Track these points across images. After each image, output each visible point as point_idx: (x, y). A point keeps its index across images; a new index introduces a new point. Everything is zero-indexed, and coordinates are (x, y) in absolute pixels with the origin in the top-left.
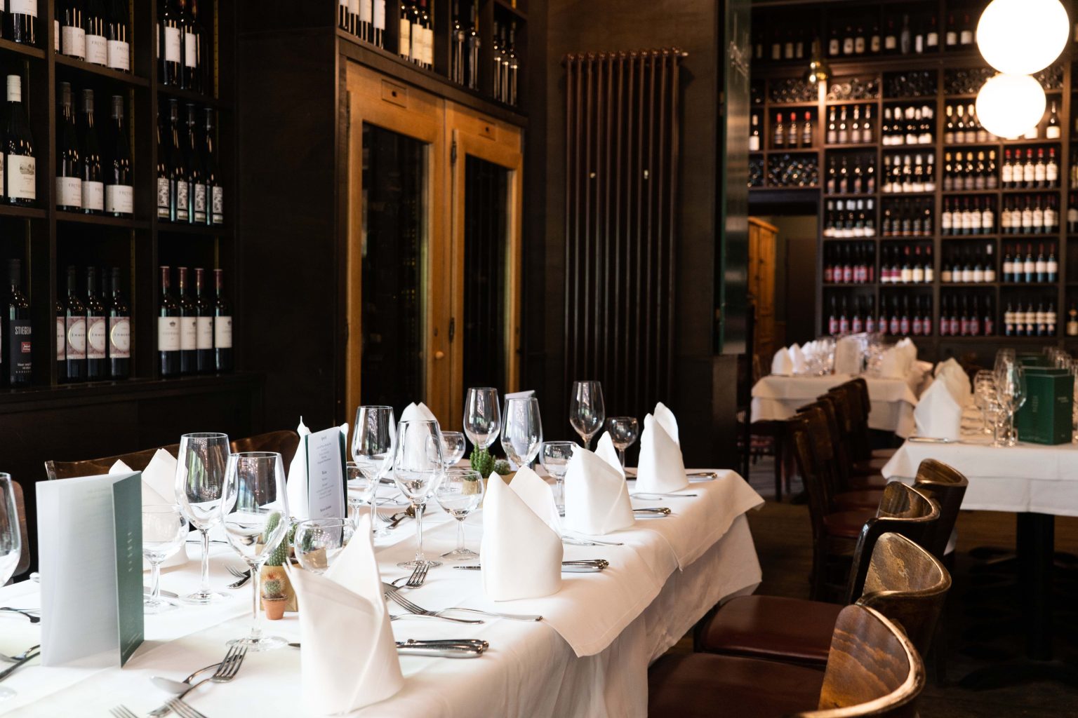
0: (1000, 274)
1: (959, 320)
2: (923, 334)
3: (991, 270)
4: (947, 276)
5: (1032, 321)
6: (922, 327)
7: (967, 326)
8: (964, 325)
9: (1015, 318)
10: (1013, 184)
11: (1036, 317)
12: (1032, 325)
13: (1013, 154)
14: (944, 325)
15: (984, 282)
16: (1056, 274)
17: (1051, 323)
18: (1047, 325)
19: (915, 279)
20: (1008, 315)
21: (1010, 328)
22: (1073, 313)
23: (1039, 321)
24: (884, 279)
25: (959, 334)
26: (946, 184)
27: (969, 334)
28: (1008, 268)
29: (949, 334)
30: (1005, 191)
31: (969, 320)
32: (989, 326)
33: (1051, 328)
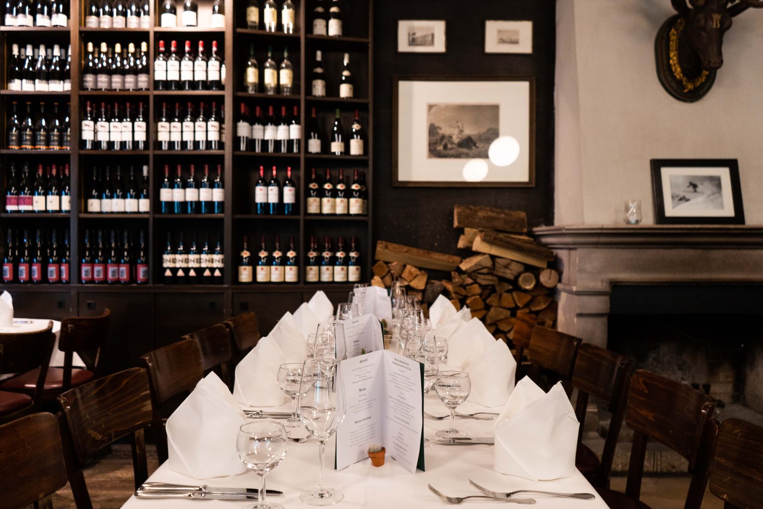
1: (105, 263)
2: (59, 281)
3: (146, 197)
4: (94, 205)
5: (196, 265)
6: (60, 272)
7: (114, 272)
8: (111, 269)
9: (174, 261)
10: (167, 84)
11: (200, 259)
12: (195, 269)
13: (168, 46)
14: (85, 268)
15: (139, 212)
16: (221, 204)
17: (217, 268)
18: (212, 270)
19: (50, 208)
20: (166, 257)
21: (168, 273)
22: (245, 254)
23: (203, 265)
24: (9, 208)
25: (105, 281)
26: (86, 81)
27: (118, 281)
28: (166, 195)
29: (92, 281)
30: (156, 92)
31: (118, 263)
32: (141, 271)
33: (217, 273)
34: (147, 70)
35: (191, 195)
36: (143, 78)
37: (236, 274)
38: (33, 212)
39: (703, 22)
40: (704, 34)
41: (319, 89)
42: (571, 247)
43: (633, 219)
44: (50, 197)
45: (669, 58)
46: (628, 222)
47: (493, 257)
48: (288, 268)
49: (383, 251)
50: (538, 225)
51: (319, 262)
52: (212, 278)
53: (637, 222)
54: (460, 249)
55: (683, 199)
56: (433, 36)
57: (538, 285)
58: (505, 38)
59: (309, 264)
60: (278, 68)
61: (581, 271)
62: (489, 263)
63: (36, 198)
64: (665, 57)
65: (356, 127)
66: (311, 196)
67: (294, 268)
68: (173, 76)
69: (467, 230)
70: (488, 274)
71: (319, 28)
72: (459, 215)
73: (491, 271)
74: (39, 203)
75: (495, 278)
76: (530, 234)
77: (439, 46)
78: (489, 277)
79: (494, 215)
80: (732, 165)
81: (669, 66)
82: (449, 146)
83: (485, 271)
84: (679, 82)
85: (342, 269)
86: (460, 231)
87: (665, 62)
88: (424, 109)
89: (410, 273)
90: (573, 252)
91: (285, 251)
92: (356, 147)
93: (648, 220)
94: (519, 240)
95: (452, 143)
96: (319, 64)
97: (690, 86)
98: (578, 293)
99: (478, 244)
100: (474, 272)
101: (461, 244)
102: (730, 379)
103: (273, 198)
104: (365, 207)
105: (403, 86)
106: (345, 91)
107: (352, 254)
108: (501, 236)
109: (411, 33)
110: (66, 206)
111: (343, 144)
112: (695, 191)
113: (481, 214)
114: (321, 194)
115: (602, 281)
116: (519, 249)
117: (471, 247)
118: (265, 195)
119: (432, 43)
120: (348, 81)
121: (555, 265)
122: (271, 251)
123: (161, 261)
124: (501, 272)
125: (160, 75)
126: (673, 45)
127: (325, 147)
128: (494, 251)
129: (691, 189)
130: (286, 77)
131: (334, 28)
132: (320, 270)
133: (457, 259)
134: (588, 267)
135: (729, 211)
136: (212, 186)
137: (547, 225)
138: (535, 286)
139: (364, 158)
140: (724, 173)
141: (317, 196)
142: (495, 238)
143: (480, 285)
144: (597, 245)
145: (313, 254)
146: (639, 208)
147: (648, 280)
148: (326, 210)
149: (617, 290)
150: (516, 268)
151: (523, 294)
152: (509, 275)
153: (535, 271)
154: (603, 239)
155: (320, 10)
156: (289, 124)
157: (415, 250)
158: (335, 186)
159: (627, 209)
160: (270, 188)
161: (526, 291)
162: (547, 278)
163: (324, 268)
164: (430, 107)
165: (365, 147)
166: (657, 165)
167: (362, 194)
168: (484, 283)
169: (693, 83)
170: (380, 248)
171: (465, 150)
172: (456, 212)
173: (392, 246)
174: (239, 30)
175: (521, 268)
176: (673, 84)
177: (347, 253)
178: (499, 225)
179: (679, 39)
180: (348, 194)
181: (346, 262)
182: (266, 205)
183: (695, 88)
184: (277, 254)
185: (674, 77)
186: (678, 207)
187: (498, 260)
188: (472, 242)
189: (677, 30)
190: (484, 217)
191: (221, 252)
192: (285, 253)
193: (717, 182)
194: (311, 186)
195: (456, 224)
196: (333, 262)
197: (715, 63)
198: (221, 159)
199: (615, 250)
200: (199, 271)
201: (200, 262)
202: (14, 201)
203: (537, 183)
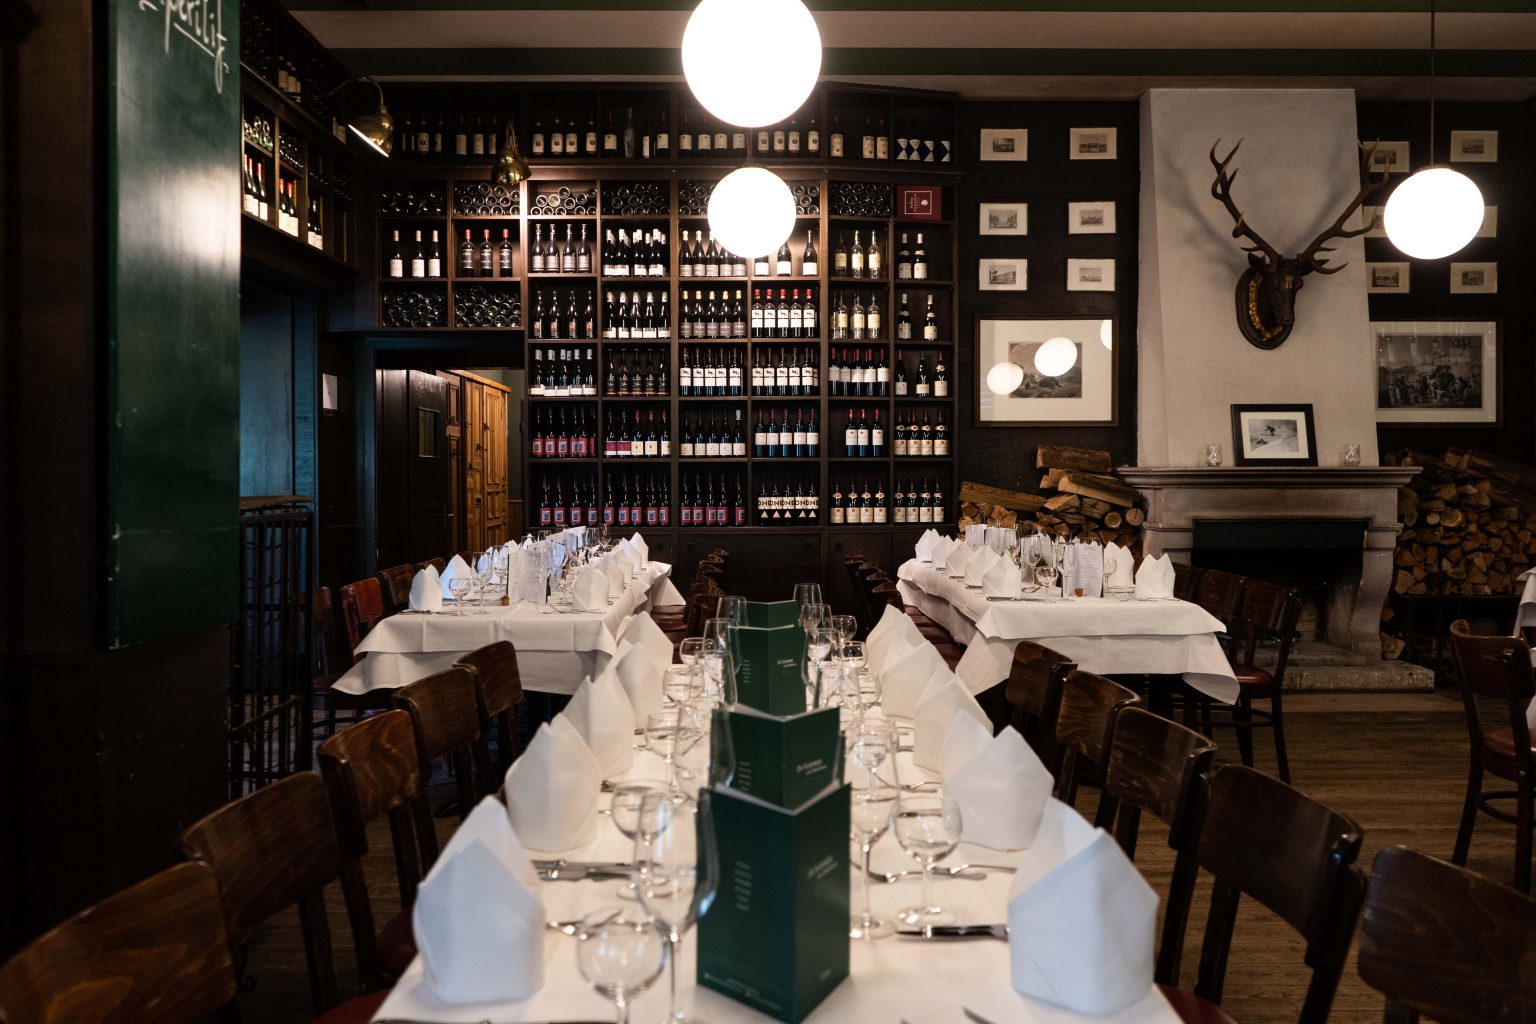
0: (752, 448)
1: (703, 506)
2: (659, 524)
3: (741, 441)
4: (687, 449)
5: (791, 507)
6: (658, 515)
7: (713, 514)
8: (710, 512)
9: (770, 503)
10: (764, 331)
11: (795, 501)
12: (790, 511)
13: (763, 294)
14: (685, 512)
15: (733, 456)
16: (817, 447)
17: (812, 509)
18: (808, 512)
19: (648, 452)
20: (761, 499)
21: (765, 515)
22: (838, 496)
23: (798, 507)
24: (609, 453)
25: (704, 523)
26: (684, 329)
27: (716, 524)
28: (761, 439)
29: (691, 524)
30: (755, 340)
31: (716, 506)
32: (740, 513)
33: (812, 515)
34: (745, 318)
35: (785, 438)
36: (739, 326)
37: (829, 515)
38: (631, 456)
39: (1276, 282)
40: (1278, 293)
41: (905, 331)
42: (1156, 488)
43: (1214, 461)
44: (648, 443)
45: (1249, 309)
46: (1210, 465)
47: (1080, 497)
48: (877, 510)
49: (968, 492)
50: (1120, 465)
51: (906, 503)
52: (807, 520)
53: (1218, 464)
54: (1043, 489)
55: (1262, 442)
56: (1014, 273)
57: (1125, 523)
58: (1087, 275)
59: (896, 505)
60: (866, 314)
61: (1167, 509)
62: (1077, 503)
63: (634, 444)
64: (1244, 307)
65: (940, 368)
66: (898, 438)
67: (884, 509)
68: (770, 324)
69: (1052, 470)
70: (1076, 513)
71: (905, 272)
72: (1044, 455)
73: (1079, 511)
74: (637, 448)
75: (1082, 518)
76: (1114, 474)
77: (1021, 284)
78: (1077, 517)
79: (1078, 455)
80: (1307, 409)
81: (1249, 316)
82: (1032, 385)
83: (1073, 510)
84: (1258, 331)
85: (929, 510)
86: (1045, 471)
87: (1245, 311)
88: (1006, 347)
89: (1000, 513)
90: (1158, 492)
91: (873, 493)
92: (940, 388)
93: (1228, 462)
94: (1105, 480)
95: (1035, 383)
96: (904, 307)
97: (1268, 336)
98: (1164, 530)
99: (1065, 484)
100: (1062, 511)
101: (1044, 484)
102: (1314, 618)
103: (863, 441)
104: (950, 448)
105: (985, 325)
106: (929, 333)
107: (937, 495)
108: (1087, 476)
109: (993, 271)
110: (665, 451)
111: (928, 386)
112: (1273, 435)
113: (1066, 454)
114: (907, 436)
115: (1186, 519)
116: (1105, 489)
117: (1057, 488)
118: (855, 438)
119: (1014, 281)
120: (933, 321)
121: (1140, 504)
122: (860, 492)
123: (756, 503)
124: (1088, 511)
125: (757, 324)
126: (1252, 296)
127: (911, 389)
128: (1082, 491)
129: (1269, 432)
130: (874, 321)
131: (919, 271)
132: (906, 511)
133: (1041, 499)
134: (1173, 506)
135: (1303, 453)
136: (805, 430)
137: (1131, 466)
138: (1121, 525)
139: (949, 399)
140: (1300, 418)
141: (903, 438)
142: (1083, 479)
143: (1069, 525)
144: (1181, 485)
145: (900, 496)
146: (1219, 451)
147: (1228, 518)
148: (913, 451)
149: (1200, 527)
150: (1103, 508)
151: (1109, 533)
152: (1096, 514)
153: (1122, 511)
154: (1186, 480)
155: (906, 253)
156: (876, 367)
157: (999, 491)
158: (920, 427)
159: (1209, 453)
160: (860, 431)
161: (1112, 530)
162: (1132, 517)
163: (910, 509)
164: (1012, 346)
165: (950, 389)
166: (1237, 410)
167: (947, 436)
168: (1071, 522)
169: (1271, 332)
170: (965, 488)
171: (1048, 390)
172: (1039, 452)
173: (977, 487)
174: (833, 278)
175: (1108, 508)
176: (1252, 333)
177: (932, 494)
178: (1083, 465)
179: (1258, 291)
180: (933, 436)
181: (931, 503)
182: (856, 448)
183: (1272, 337)
184: (866, 496)
185: (1254, 327)
186: (1256, 450)
187: (1086, 500)
188: (1057, 482)
189: (1256, 282)
190: (1069, 457)
191: (816, 494)
192: (873, 495)
193: (1292, 426)
194: (898, 428)
195: (1040, 463)
196: (919, 503)
197: (1287, 321)
198: (816, 404)
199: (1197, 490)
200: (795, 512)
201: (795, 504)
202: (613, 446)
203: (1120, 422)
